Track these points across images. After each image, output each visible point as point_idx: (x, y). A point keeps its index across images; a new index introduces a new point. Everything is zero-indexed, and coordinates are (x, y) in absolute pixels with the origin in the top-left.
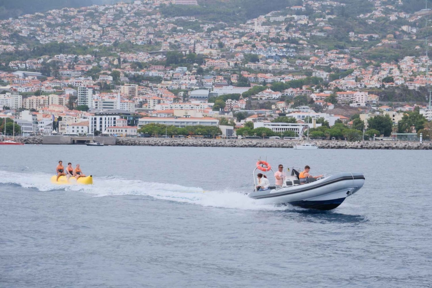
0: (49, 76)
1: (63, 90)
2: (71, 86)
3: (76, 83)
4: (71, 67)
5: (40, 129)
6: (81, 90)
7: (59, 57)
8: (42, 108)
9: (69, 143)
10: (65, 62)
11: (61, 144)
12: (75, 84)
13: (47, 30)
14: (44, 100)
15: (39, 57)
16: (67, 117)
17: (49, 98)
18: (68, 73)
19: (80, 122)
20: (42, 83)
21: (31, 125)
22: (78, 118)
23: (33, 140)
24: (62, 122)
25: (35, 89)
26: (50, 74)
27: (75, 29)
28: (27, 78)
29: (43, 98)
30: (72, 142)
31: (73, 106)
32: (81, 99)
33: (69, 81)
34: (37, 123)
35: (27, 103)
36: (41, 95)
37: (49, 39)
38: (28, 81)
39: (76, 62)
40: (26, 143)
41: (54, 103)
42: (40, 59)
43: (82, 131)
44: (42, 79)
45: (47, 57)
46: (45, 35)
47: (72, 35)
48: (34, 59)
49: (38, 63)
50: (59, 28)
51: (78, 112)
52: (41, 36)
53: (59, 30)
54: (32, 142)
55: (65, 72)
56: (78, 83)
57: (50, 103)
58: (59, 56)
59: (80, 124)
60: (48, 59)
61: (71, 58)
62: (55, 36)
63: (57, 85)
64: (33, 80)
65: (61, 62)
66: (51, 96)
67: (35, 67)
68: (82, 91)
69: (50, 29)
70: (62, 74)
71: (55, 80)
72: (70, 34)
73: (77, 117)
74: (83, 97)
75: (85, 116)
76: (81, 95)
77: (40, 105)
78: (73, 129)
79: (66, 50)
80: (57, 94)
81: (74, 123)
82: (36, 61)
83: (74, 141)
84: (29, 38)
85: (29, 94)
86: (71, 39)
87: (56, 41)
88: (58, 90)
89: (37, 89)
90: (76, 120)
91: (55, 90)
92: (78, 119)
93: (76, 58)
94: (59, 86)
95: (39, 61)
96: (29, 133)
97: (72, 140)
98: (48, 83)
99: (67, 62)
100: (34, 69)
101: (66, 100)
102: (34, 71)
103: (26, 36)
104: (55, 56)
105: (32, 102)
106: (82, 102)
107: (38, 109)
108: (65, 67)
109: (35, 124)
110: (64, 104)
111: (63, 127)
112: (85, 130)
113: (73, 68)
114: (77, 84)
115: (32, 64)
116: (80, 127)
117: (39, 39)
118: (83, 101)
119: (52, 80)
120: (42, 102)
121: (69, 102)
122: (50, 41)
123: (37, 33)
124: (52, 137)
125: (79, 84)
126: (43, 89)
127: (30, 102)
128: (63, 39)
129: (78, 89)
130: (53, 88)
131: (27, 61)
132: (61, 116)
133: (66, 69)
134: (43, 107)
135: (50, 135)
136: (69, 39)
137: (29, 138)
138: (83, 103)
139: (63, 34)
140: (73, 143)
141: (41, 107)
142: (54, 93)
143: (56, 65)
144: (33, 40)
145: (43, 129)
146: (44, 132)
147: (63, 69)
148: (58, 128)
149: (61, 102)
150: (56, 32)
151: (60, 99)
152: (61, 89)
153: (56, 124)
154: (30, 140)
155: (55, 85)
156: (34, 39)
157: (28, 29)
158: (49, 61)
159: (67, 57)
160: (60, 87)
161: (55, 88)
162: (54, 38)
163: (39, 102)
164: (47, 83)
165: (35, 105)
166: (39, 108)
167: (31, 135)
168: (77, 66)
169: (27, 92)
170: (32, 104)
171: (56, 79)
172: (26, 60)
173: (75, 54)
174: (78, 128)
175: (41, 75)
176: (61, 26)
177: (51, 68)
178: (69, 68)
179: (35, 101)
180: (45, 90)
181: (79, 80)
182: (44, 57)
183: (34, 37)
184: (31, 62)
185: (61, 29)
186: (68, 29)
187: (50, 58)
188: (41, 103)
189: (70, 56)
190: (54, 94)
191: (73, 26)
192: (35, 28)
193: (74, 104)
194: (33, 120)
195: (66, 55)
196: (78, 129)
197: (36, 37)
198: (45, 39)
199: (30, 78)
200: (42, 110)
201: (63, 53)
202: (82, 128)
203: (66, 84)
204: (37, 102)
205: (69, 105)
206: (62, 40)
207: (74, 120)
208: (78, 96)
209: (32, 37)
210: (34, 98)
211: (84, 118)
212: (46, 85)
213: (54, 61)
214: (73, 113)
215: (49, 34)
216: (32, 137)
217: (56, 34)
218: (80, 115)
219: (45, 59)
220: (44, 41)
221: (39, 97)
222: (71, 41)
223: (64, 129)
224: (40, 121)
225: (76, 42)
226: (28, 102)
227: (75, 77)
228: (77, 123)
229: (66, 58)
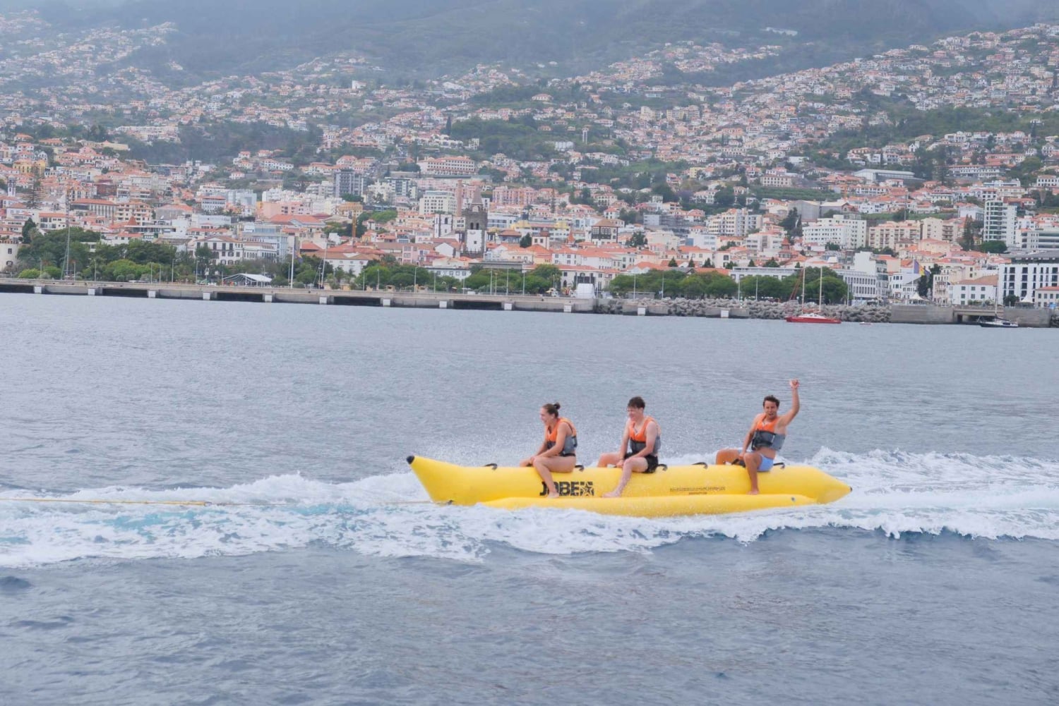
0: (929, 178)
1: (955, 208)
2: (973, 201)
3: (985, 192)
4: (978, 159)
5: (894, 291)
6: (992, 209)
7: (955, 139)
8: (906, 246)
9: (947, 321)
10: (966, 148)
11: (929, 323)
12: (981, 196)
13: (933, 80)
14: (911, 230)
15: (911, 140)
16: (952, 265)
17: (921, 226)
18: (972, 172)
19: (981, 276)
20: (912, 194)
21: (872, 281)
22: (978, 267)
23: (873, 314)
24: (940, 276)
25: (896, 206)
26: (931, 175)
27: (993, 78)
28: (882, 184)
29: (910, 225)
30: (956, 320)
31: (973, 241)
32: (991, 228)
33: (971, 188)
34: (885, 278)
35: (875, 236)
36: (907, 219)
37: (937, 101)
38: (885, 191)
39: (989, 148)
40: (857, 321)
41: (932, 236)
42: (914, 143)
43: (983, 296)
44: (913, 186)
45: (928, 138)
46: (927, 91)
47: (985, 91)
48: (901, 144)
49: (907, 152)
50: (958, 76)
51: (981, 255)
52: (919, 94)
53: (958, 81)
54: (869, 317)
55: (965, 170)
56: (990, 192)
57: (925, 236)
58: (955, 135)
59: (980, 281)
60: (931, 144)
61: (981, 140)
62: (949, 94)
63: (943, 199)
64: (896, 188)
65: (958, 149)
66: (926, 221)
67: (900, 160)
68: (994, 211)
69: (939, 78)
70: (958, 175)
71: (940, 188)
72: (982, 88)
73: (973, 267)
74: (995, 223)
75: (992, 264)
76: (992, 218)
77: (903, 240)
78: (963, 292)
79: (970, 122)
80: (940, 218)
81: (968, 278)
82: (904, 148)
83: (960, 317)
84: (894, 98)
85: (883, 218)
86: (983, 99)
87: (951, 104)
88: (945, 209)
89: (900, 208)
90: (973, 272)
91: (938, 208)
92: (977, 271)
93: (991, 139)
94: (947, 199)
95: (910, 147)
96: (864, 299)
97: (956, 314)
98: (925, 193)
99: (970, 149)
100: (899, 165)
101: (959, 230)
102: (899, 168)
103: (888, 94)
104: (946, 137)
105: (872, 235)
106: (993, 235)
107: (898, 249)
108: (965, 159)
109: (882, 281)
110: (954, 238)
111: (942, 287)
112: (990, 293)
113: (983, 162)
114: (987, 195)
115: (895, 154)
116: (978, 288)
117: (914, 100)
118: (995, 232)
119: (934, 187)
120: (907, 235)
121: (965, 233)
122: (938, 104)
123: (912, 88)
124: (911, 307)
125: (992, 195)
126: (913, 206)
127: (882, 235)
128: (967, 98)
129: (986, 206)
130: (935, 204)
131: (884, 149)
132: (939, 264)
133: (968, 164)
134: (909, 245)
135: (906, 303)
136: (980, 100)
137: (863, 310)
138: (995, 237)
139: (966, 88)
140: (959, 320)
141: (904, 245)
142: (936, 215)
143: (946, 156)
144: (901, 103)
145: (900, 290)
146: (902, 296)
147: (961, 163)
148: (932, 288)
149: (947, 235)
150: (952, 84)
151: (947, 227)
152: (952, 207)
153: (928, 281)
154: (865, 314)
155: (939, 199)
156: (904, 101)
157: (892, 80)
158: (931, 148)
159: (972, 139)
160: (950, 202)
161: (939, 203)
162: (947, 97)
163: (902, 235)
164: (922, 195)
165: (892, 240)
166: (901, 246)
167: (869, 304)
168: (992, 157)
169: (880, 212)
170: (887, 239)
171: (943, 184)
172: (884, 145)
173: (988, 132)
174: (973, 289)
175: (912, 178)
176: (964, 73)
177: (935, 162)
178: (974, 161)
179: (892, 232)
180: (916, 209)
181: (991, 187)
182: (921, 138)
183: (905, 97)
184: (892, 151)
185: (964, 78)
186: (979, 77)
187: (935, 141)
188: (904, 237)
189: (977, 136)
190: (936, 217)
191: (989, 72)
192: (907, 77)
193: (974, 237)
194: (878, 271)
195: (969, 134)
196: (973, 292)
197: (909, 97)
198: (926, 101)
199: (890, 183)
200: (905, 252)
201: (964, 130)
202: (983, 289)
203: (963, 195)
204: (897, 235)
205: (964, 241)
206: (963, 102)
207: (968, 272)
208: (985, 221)
209: (900, 97)
210: (891, 225)
211: (990, 268)
212: (921, 199)
213: (942, 148)
214: (967, 257)
215: (936, 90)
216: (869, 308)
217: (953, 89)
218: (982, 262)
219: (923, 144)
220: (924, 104)
221: (901, 224)
222: (983, 103)
223: (944, 291)
224: (896, 275)
225: (993, 106)
226: (893, 234)
227: (984, 180)
228: (973, 278)
229: (969, 141)
